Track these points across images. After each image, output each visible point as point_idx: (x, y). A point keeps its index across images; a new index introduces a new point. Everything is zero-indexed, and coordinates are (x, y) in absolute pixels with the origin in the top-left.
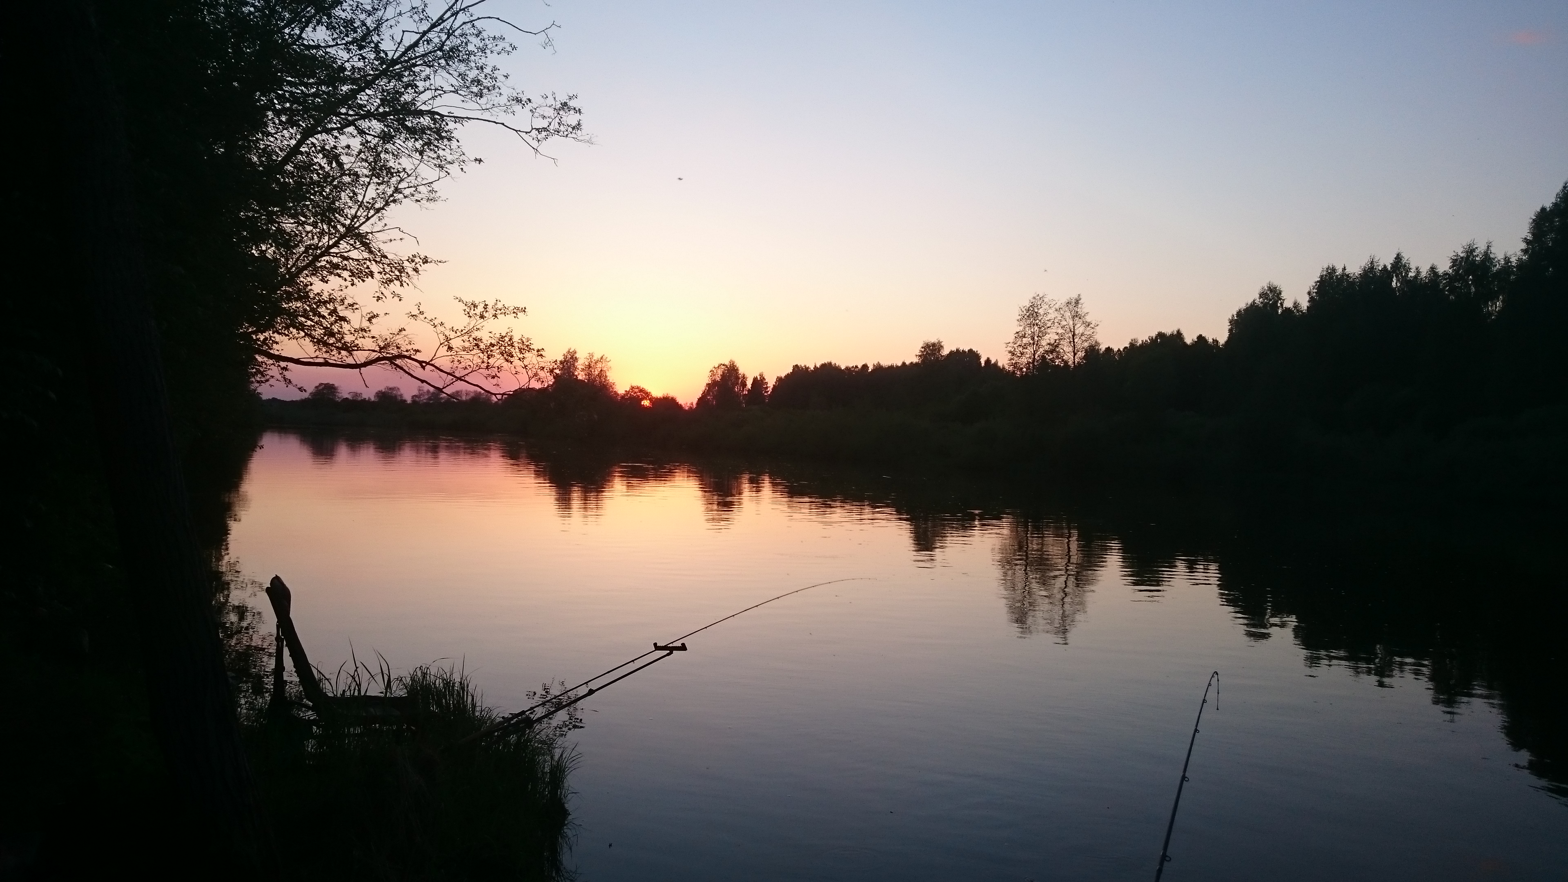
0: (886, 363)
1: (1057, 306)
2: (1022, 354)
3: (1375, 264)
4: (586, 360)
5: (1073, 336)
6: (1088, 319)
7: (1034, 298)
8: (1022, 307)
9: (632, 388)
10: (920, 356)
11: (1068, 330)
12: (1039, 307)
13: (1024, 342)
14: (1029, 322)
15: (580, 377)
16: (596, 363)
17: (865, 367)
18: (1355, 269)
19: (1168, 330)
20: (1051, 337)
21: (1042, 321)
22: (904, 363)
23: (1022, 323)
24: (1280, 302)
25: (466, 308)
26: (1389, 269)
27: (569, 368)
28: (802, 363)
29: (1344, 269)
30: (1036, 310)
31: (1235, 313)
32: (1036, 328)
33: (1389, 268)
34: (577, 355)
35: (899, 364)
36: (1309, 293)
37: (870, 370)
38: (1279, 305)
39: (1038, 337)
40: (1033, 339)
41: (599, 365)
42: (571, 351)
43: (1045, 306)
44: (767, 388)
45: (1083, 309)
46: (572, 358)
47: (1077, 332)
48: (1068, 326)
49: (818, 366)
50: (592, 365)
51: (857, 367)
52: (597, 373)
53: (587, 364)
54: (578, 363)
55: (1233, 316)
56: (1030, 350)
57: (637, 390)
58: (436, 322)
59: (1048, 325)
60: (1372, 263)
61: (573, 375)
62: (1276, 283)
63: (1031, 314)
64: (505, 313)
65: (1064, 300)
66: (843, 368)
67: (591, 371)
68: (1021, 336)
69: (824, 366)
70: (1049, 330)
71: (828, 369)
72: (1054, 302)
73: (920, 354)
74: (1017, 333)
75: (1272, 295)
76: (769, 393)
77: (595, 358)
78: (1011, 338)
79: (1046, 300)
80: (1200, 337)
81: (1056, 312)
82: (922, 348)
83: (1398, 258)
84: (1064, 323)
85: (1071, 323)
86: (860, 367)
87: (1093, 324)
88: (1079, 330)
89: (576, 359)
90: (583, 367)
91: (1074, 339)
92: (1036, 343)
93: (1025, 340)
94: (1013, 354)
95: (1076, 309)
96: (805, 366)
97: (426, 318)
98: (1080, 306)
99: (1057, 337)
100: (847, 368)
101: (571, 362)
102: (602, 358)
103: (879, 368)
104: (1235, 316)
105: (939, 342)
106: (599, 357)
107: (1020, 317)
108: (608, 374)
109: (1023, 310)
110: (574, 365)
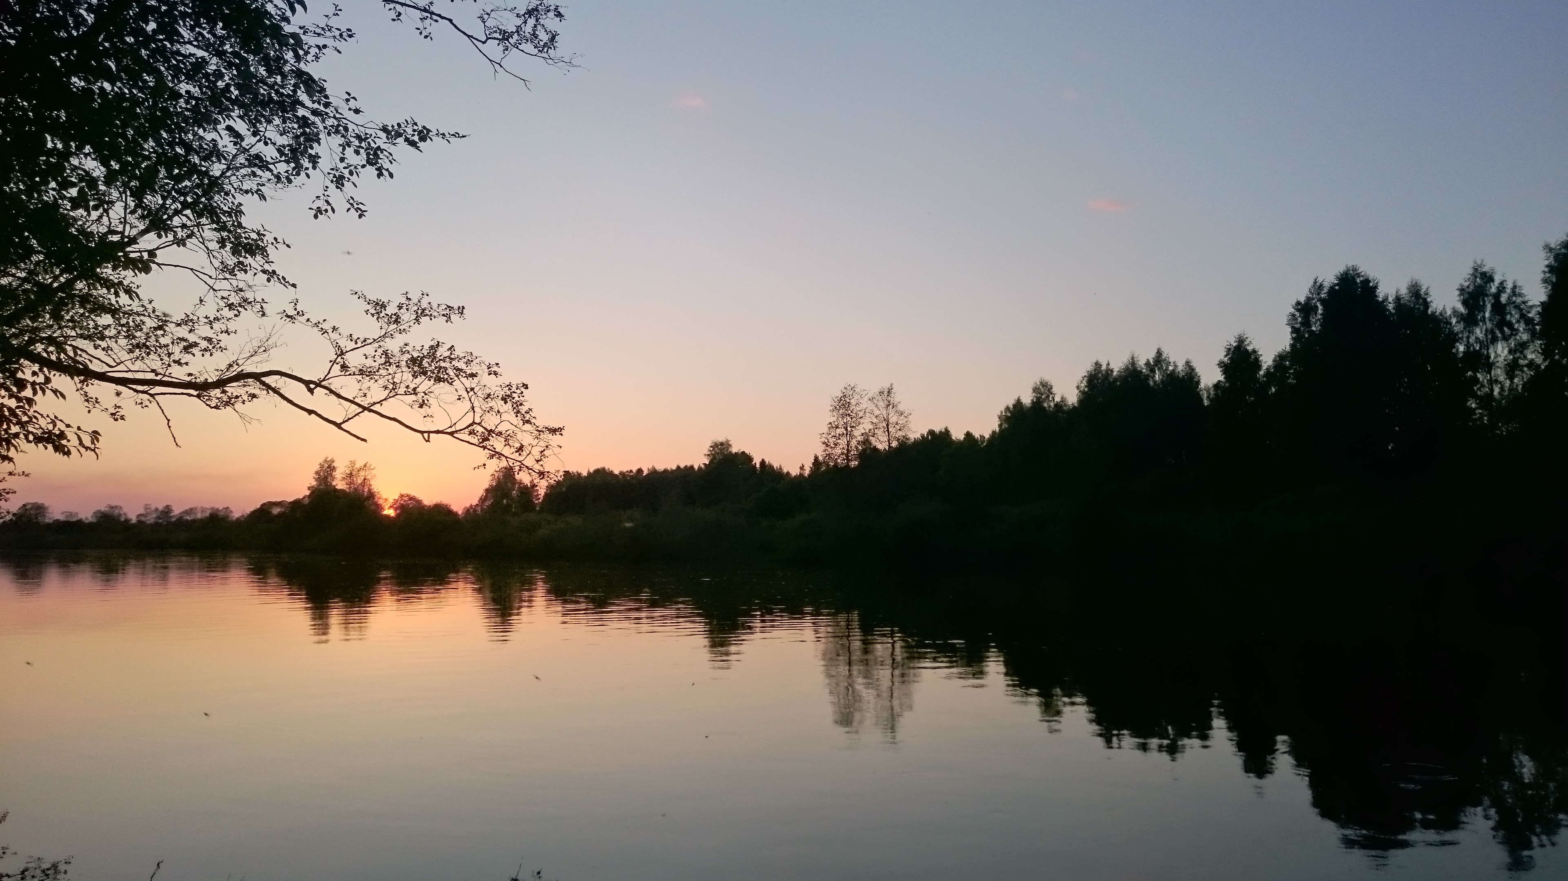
0: (660, 467)
1: (870, 395)
2: (836, 445)
3: (1135, 359)
4: (347, 468)
5: (887, 425)
6: (901, 407)
7: (846, 388)
8: (834, 398)
9: (402, 496)
10: (708, 455)
11: (883, 419)
12: (851, 397)
13: (838, 433)
14: (841, 411)
15: (339, 487)
16: (358, 471)
17: (640, 471)
18: (1117, 365)
19: (937, 429)
20: (866, 426)
21: (854, 412)
22: (678, 467)
23: (835, 414)
24: (1051, 396)
25: (369, 307)
26: (1152, 363)
27: (326, 478)
28: (573, 469)
29: (1108, 364)
30: (848, 401)
31: (1003, 409)
32: (849, 419)
33: (1151, 361)
34: (335, 464)
35: (674, 468)
36: (1078, 387)
37: (645, 474)
38: (1051, 399)
39: (851, 427)
40: (846, 430)
41: (362, 473)
42: (328, 460)
43: (856, 397)
44: (538, 495)
45: (896, 398)
46: (329, 467)
47: (891, 421)
48: (881, 416)
49: (591, 471)
50: (354, 473)
51: (631, 471)
52: (359, 481)
53: (348, 472)
54: (336, 473)
55: (1002, 412)
56: (843, 442)
57: (406, 499)
58: (325, 326)
59: (860, 416)
60: (1133, 358)
61: (331, 485)
62: (1047, 378)
63: (843, 405)
64: (431, 315)
65: (876, 390)
66: (617, 472)
67: (353, 480)
68: (833, 427)
69: (597, 471)
70: (862, 421)
71: (601, 474)
72: (866, 392)
73: (708, 453)
74: (831, 423)
75: (1043, 390)
76: (540, 501)
77: (357, 466)
78: (825, 430)
79: (857, 390)
80: (968, 435)
81: (869, 402)
82: (711, 447)
83: (1159, 353)
84: (877, 412)
85: (885, 412)
86: (634, 471)
87: (906, 412)
88: (893, 419)
89: (334, 469)
90: (344, 476)
91: (888, 428)
92: (849, 434)
93: (839, 431)
94: (827, 445)
95: (889, 398)
96: (577, 472)
97: (308, 320)
98: (892, 395)
99: (871, 427)
100: (621, 473)
101: (328, 471)
102: (365, 466)
103: (654, 472)
104: (1003, 412)
105: (727, 441)
106: (362, 465)
107: (831, 408)
108: (372, 482)
109: (836, 400)
110: (331, 475)
